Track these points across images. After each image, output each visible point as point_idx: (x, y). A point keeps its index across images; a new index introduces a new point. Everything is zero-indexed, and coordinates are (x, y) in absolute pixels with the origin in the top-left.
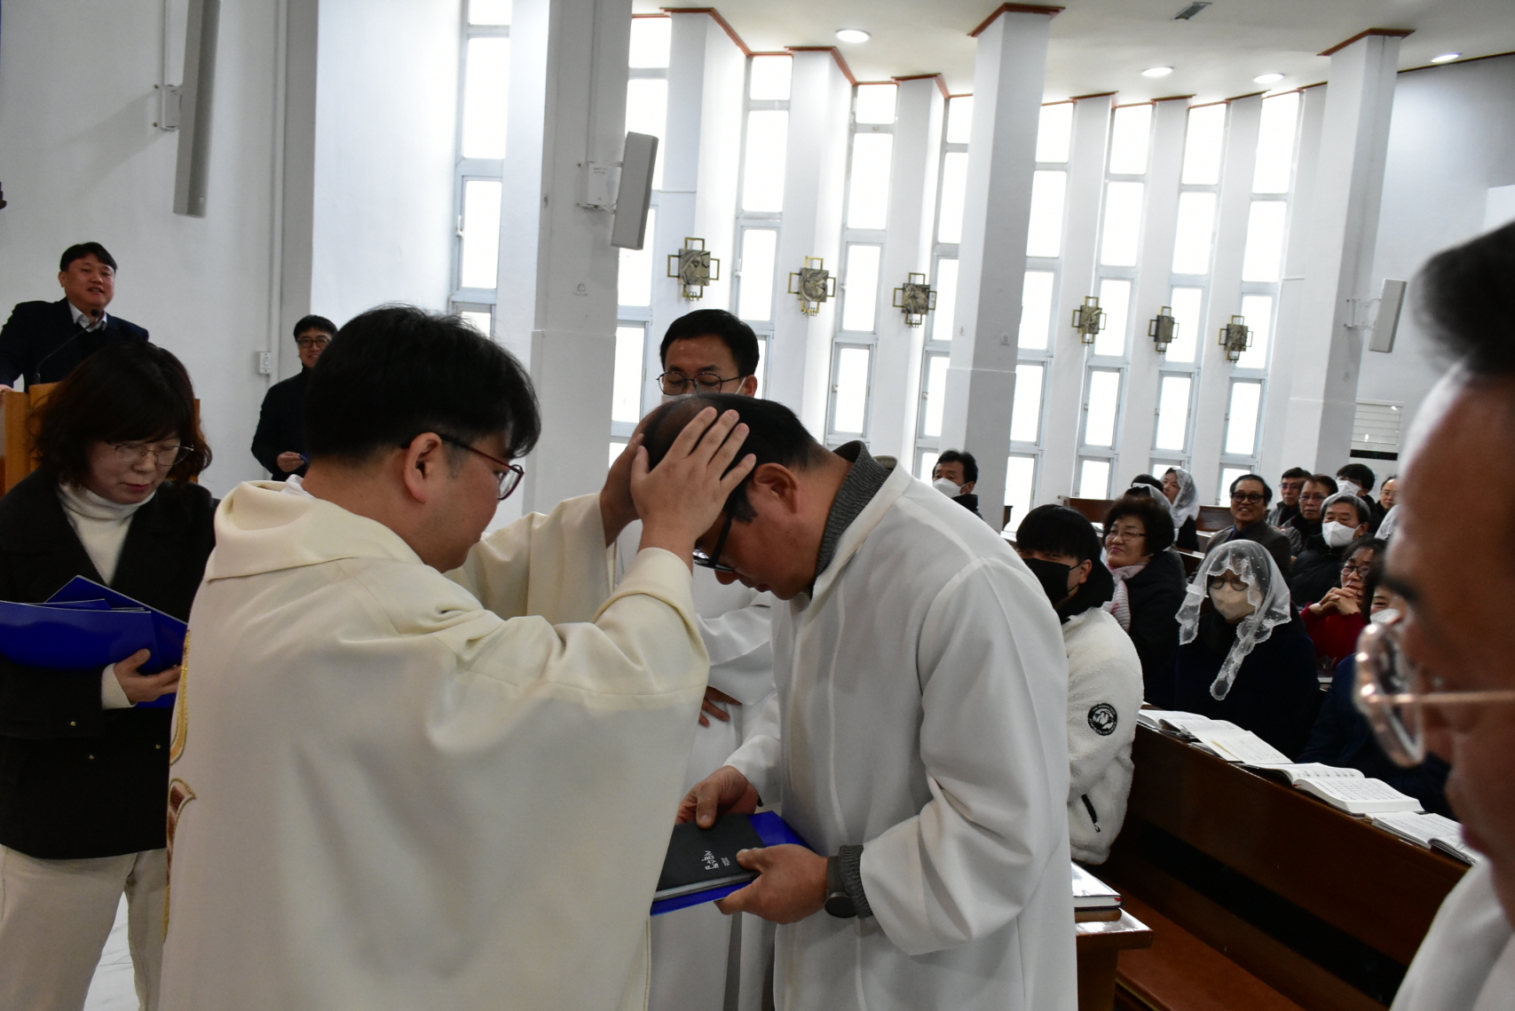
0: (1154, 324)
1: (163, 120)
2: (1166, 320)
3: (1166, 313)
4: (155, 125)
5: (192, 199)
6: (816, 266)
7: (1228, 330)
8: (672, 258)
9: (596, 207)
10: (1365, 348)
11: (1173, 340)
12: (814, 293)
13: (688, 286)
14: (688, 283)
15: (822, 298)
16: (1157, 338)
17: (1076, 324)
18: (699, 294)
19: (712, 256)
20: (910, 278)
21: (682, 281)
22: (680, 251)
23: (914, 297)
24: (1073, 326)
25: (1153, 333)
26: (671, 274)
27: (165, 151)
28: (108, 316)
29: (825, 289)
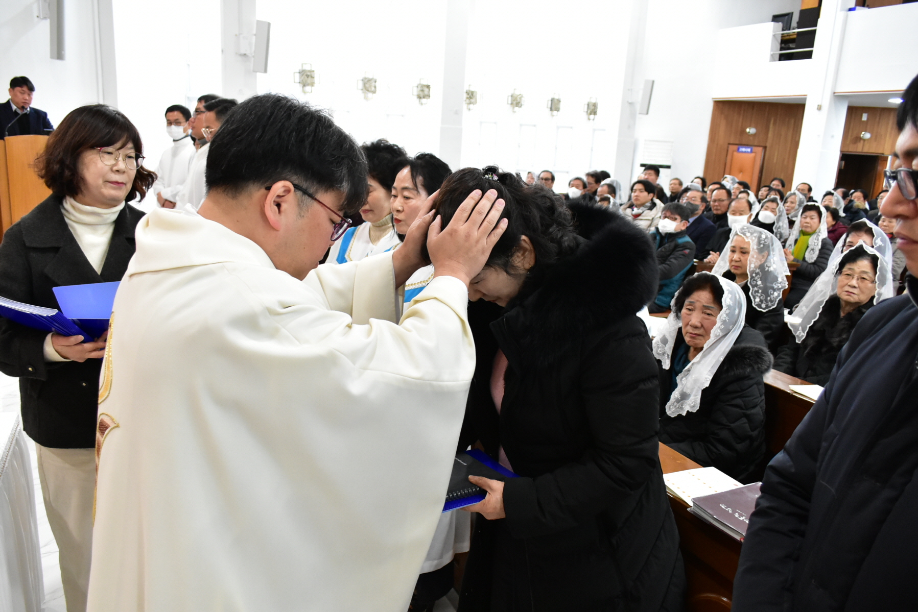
0: (550, 102)
1: (41, 14)
2: (556, 100)
3: (556, 97)
4: (38, 17)
5: (58, 52)
6: (371, 77)
7: (588, 105)
8: (296, 74)
9: (245, 54)
10: (638, 111)
11: (560, 110)
12: (370, 89)
13: (304, 88)
14: (304, 86)
15: (374, 92)
16: (551, 109)
17: (510, 102)
18: (310, 91)
19: (315, 72)
20: (420, 81)
21: (301, 85)
22: (299, 70)
23: (422, 91)
24: (508, 104)
25: (549, 106)
26: (296, 81)
27: (44, 28)
28: (30, 108)
29: (375, 87)
